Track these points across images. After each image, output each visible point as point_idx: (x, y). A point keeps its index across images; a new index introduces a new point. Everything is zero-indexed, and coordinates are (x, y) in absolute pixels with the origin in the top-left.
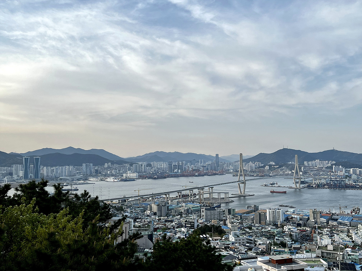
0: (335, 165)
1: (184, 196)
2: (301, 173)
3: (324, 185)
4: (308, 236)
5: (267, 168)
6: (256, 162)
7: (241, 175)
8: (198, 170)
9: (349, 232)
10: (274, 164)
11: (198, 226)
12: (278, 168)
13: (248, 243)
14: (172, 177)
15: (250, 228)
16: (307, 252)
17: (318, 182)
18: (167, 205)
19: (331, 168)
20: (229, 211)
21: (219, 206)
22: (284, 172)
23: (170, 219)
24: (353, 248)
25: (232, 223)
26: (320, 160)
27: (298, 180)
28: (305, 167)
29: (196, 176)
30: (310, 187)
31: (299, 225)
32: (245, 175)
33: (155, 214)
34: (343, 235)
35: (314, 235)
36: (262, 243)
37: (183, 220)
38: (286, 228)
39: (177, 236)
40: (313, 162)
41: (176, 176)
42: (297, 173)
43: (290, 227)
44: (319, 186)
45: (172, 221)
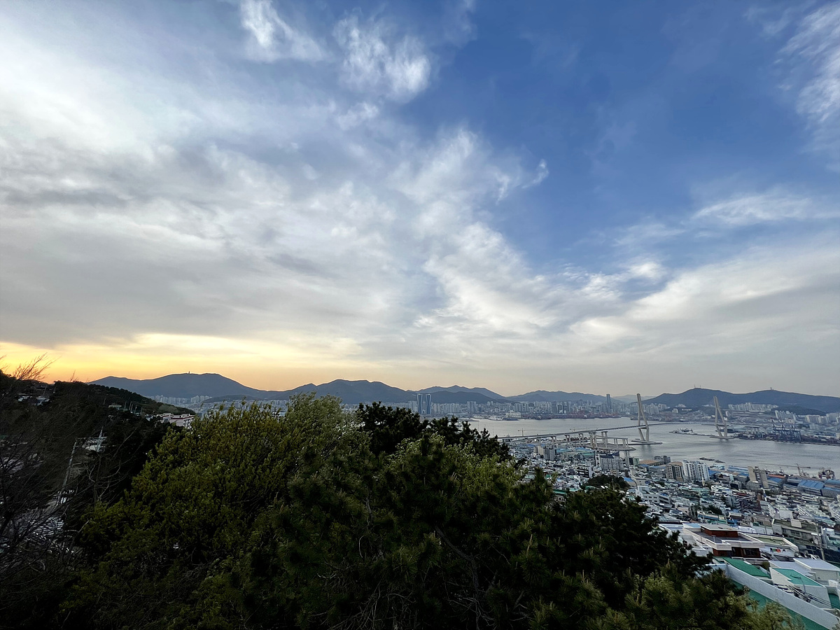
0: (778, 409)
3: (765, 436)
4: (751, 503)
5: (675, 411)
6: (660, 404)
8: (586, 412)
9: (821, 503)
10: (684, 406)
11: (593, 474)
12: (691, 411)
14: (557, 418)
15: (663, 484)
16: (755, 525)
17: (753, 431)
18: (555, 449)
19: (772, 413)
20: (631, 460)
21: (617, 455)
22: (700, 417)
23: (559, 464)
24: (837, 529)
25: (637, 475)
26: (753, 403)
28: (730, 412)
29: (586, 418)
30: (742, 437)
31: (734, 486)
32: (647, 419)
34: (814, 508)
35: (761, 502)
36: (683, 505)
37: (574, 467)
38: (715, 488)
41: (562, 417)
43: (720, 487)
44: (756, 437)
45: (561, 467)
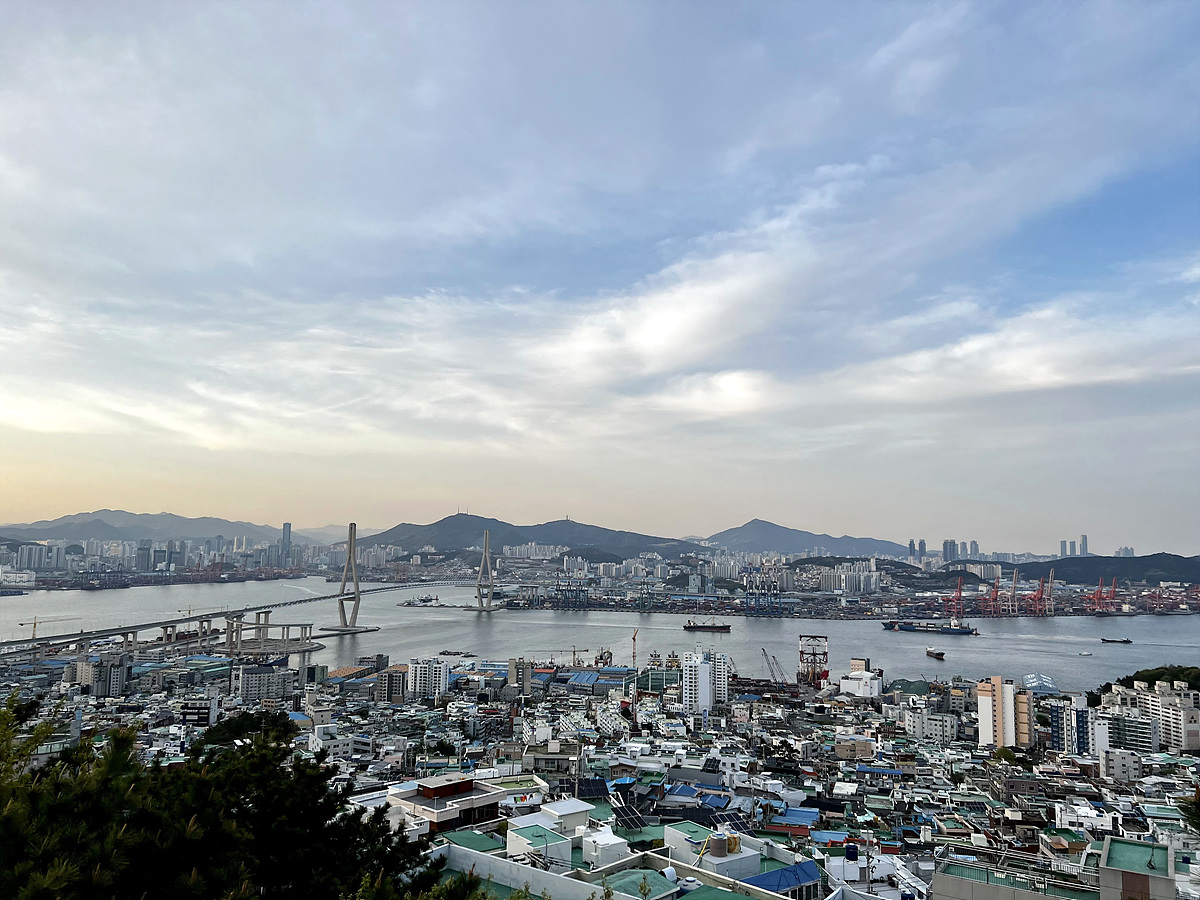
0: (569, 554)
1: (181, 636)
2: (495, 574)
3: (543, 602)
4: (501, 723)
5: (417, 559)
6: (390, 546)
7: (351, 580)
8: (228, 566)
9: (589, 707)
10: (433, 550)
11: (220, 716)
12: (443, 560)
13: (357, 751)
14: (148, 583)
15: (363, 714)
16: (501, 762)
17: (528, 594)
18: (129, 664)
19: (560, 560)
20: (312, 671)
21: (284, 663)
22: (455, 571)
23: (133, 703)
24: (599, 744)
25: (318, 703)
26: (538, 544)
27: (485, 591)
28: (504, 560)
29: (224, 581)
30: (512, 606)
31: (483, 698)
32: (360, 579)
33: (86, 690)
34: (578, 716)
35: (516, 720)
36: (393, 749)
37: (174, 704)
38: (452, 709)
39: (155, 749)
40: (523, 548)
41: (162, 581)
42: (485, 572)
43: (462, 704)
44: (533, 604)
45: (139, 709)
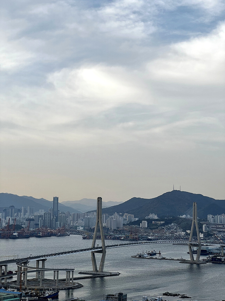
2: (202, 236)
5: (145, 224)
6: (126, 214)
7: (98, 237)
10: (156, 217)
12: (163, 225)
21: (55, 296)
22: (172, 233)
27: (195, 249)
28: (208, 225)
29: (15, 238)
32: (106, 238)
40: (223, 217)
42: (195, 234)
